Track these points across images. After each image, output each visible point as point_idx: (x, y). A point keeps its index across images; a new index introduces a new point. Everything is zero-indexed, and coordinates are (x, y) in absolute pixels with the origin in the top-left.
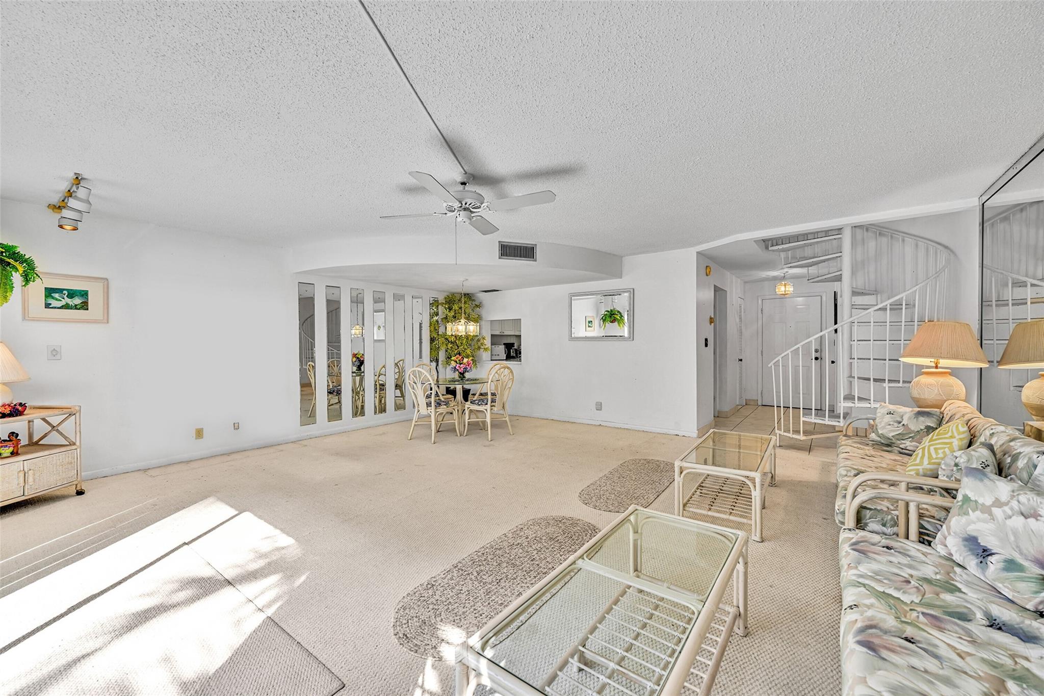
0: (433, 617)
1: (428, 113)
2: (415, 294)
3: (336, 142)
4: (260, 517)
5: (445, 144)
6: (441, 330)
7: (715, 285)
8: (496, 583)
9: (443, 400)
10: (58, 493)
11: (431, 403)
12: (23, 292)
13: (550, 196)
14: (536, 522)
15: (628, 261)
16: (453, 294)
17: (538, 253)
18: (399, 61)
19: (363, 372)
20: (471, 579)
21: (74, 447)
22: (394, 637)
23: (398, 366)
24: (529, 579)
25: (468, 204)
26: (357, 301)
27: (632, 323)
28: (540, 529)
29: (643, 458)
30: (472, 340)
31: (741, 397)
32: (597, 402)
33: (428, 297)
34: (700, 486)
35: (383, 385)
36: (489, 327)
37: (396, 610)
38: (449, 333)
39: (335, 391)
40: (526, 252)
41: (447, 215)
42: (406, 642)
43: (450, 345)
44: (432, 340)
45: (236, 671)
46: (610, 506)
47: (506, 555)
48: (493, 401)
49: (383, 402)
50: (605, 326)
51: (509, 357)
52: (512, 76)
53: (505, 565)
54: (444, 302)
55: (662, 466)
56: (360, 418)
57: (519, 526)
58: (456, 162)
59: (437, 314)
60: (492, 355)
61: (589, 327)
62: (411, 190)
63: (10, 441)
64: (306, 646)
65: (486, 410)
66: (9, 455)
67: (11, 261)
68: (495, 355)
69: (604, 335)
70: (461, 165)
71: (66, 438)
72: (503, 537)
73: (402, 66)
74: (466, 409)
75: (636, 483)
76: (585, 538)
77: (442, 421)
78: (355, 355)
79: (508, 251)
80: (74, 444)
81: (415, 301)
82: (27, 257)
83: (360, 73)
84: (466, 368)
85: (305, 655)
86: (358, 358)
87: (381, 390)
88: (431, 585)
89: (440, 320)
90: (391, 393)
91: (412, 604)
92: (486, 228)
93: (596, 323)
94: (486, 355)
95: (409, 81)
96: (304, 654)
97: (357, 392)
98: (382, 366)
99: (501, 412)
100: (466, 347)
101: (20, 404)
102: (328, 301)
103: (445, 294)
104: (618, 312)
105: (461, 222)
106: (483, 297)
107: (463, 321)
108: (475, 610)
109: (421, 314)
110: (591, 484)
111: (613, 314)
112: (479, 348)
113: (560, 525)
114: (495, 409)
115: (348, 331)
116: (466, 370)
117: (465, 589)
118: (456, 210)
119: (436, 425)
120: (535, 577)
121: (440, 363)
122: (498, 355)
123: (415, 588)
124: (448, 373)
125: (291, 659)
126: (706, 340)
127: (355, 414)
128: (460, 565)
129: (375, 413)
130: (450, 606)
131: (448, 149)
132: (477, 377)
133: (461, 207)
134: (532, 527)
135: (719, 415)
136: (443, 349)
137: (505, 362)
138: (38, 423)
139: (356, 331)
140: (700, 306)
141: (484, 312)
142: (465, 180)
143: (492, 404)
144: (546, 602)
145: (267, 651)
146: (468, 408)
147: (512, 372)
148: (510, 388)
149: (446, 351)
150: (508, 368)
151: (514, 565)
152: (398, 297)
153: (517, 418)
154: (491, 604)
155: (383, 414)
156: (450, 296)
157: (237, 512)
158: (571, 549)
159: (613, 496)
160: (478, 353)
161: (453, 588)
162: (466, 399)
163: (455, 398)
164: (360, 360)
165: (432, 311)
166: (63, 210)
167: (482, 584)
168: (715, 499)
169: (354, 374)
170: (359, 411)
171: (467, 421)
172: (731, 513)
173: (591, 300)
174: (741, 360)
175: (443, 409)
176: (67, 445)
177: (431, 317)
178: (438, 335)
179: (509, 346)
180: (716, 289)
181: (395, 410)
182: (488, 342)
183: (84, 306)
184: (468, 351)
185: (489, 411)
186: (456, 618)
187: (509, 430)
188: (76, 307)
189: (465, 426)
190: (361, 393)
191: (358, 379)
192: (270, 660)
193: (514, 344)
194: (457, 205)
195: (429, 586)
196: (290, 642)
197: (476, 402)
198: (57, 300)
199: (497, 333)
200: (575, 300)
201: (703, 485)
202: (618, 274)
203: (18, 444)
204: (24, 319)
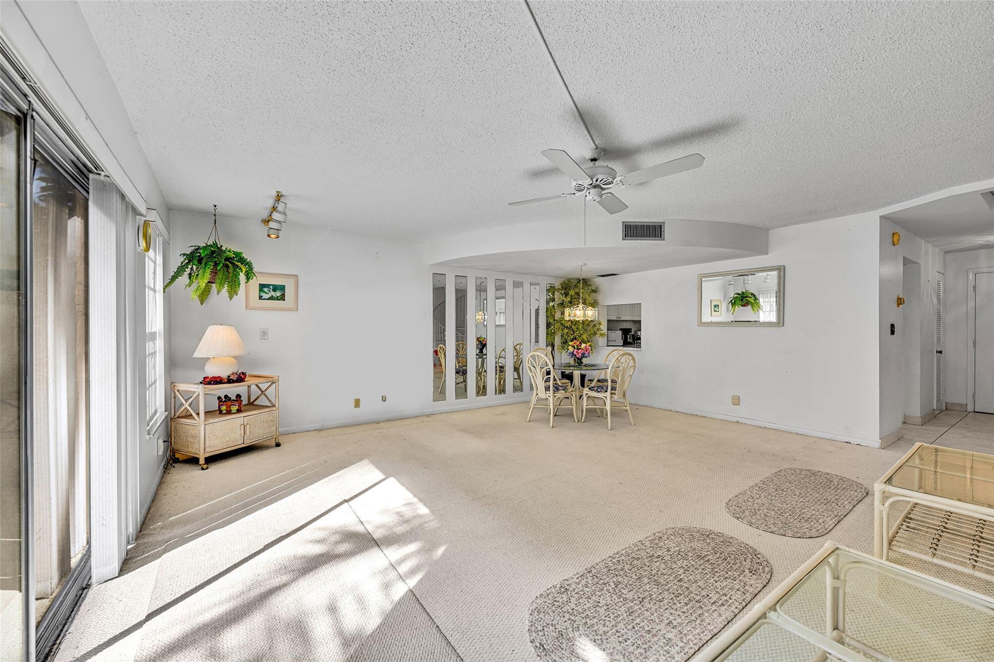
0: (571, 629)
1: (565, 83)
2: (533, 281)
3: (471, 132)
4: (403, 484)
5: (578, 117)
6: (558, 316)
7: (904, 257)
8: (638, 602)
9: (560, 384)
10: (265, 443)
11: (549, 387)
12: (246, 287)
13: (698, 160)
14: (677, 533)
15: (776, 235)
16: (569, 280)
17: (667, 231)
18: (540, 26)
19: (486, 355)
20: (608, 591)
21: (274, 409)
22: (530, 644)
23: (515, 349)
24: (679, 605)
25: (599, 180)
26: (481, 289)
27: (782, 306)
28: (683, 542)
29: (805, 468)
30: (588, 325)
31: (939, 400)
32: (733, 396)
33: (545, 283)
34: (907, 517)
35: (501, 367)
36: (606, 312)
37: (530, 612)
38: (567, 318)
39: (461, 372)
40: (654, 231)
41: (576, 195)
42: (543, 654)
43: (566, 331)
44: (548, 325)
45: (384, 643)
46: (772, 526)
47: (646, 568)
48: (613, 389)
49: (502, 383)
50: (734, 310)
51: (626, 343)
52: (668, 15)
53: (646, 580)
54: (560, 288)
55: (835, 481)
56: (482, 397)
57: (657, 534)
58: (588, 136)
59: (553, 300)
60: (608, 341)
61: (715, 311)
62: (538, 174)
63: (237, 401)
64: (444, 632)
65: (606, 397)
66: (236, 411)
67: (239, 264)
68: (612, 341)
69: (734, 320)
70: (592, 139)
71: (270, 400)
72: (639, 544)
73: (543, 32)
74: (584, 395)
75: (802, 500)
76: (744, 563)
77: (559, 405)
78: (478, 339)
79: (632, 231)
80: (275, 406)
81: (533, 287)
82: (248, 260)
83: (500, 50)
84: (583, 354)
85: (444, 644)
86: (480, 341)
87: (501, 372)
88: (564, 589)
89: (556, 306)
90: (510, 374)
91: (546, 608)
92: (614, 206)
93: (724, 306)
94: (602, 341)
95: (548, 49)
96: (443, 642)
97: (481, 373)
98: (501, 350)
99: (622, 400)
100: (581, 332)
101: (243, 373)
102: (457, 290)
103: (561, 280)
104: (752, 294)
105: (590, 200)
106: (600, 281)
107: (581, 306)
108: (617, 632)
109: (538, 299)
110: (740, 494)
111: (746, 297)
112: (595, 333)
113: (708, 541)
114: (615, 397)
115: (473, 317)
116: (583, 355)
117: (603, 602)
118: (586, 189)
119: (554, 409)
120: (686, 604)
121: (556, 348)
122: (615, 341)
123: (548, 589)
124: (564, 358)
125: (431, 643)
126: (892, 326)
127: (478, 394)
128: (594, 571)
129: (496, 393)
130: (588, 620)
131: (581, 123)
132: (593, 363)
133: (591, 184)
134: (673, 537)
135: (907, 421)
136: (559, 334)
137: (622, 348)
138: (253, 387)
139: (479, 316)
140: (884, 284)
141: (600, 297)
142: (596, 156)
143: (612, 392)
144: (707, 642)
145: (410, 629)
146: (587, 394)
147: (633, 359)
148: (631, 376)
149: (562, 336)
150: (630, 354)
151: (658, 584)
152: (517, 285)
153: (636, 407)
154: (636, 629)
155: (502, 395)
156: (567, 282)
157: (384, 477)
158: (727, 575)
159: (773, 513)
160: (594, 338)
161: (589, 598)
162: (583, 385)
163: (572, 383)
164: (482, 344)
165: (548, 297)
166: (270, 222)
167: (622, 599)
168: (939, 540)
169: (478, 357)
170: (482, 390)
171: (585, 407)
172: (974, 566)
173: (718, 282)
174: (940, 352)
175: (561, 394)
176: (270, 407)
177: (548, 303)
178: (554, 320)
179: (626, 332)
180: (906, 262)
181: (514, 392)
182: (604, 327)
183: (282, 297)
184: (585, 337)
185: (609, 398)
186: (596, 637)
187: (630, 419)
188: (277, 299)
189: (582, 411)
190: (483, 374)
191: (480, 360)
192: (413, 640)
193: (631, 329)
194: (587, 182)
195: (563, 590)
196: (430, 623)
197: (596, 388)
198: (266, 293)
199: (614, 318)
200: (706, 281)
201: (911, 516)
202: (764, 250)
203: (241, 404)
204: (247, 308)
